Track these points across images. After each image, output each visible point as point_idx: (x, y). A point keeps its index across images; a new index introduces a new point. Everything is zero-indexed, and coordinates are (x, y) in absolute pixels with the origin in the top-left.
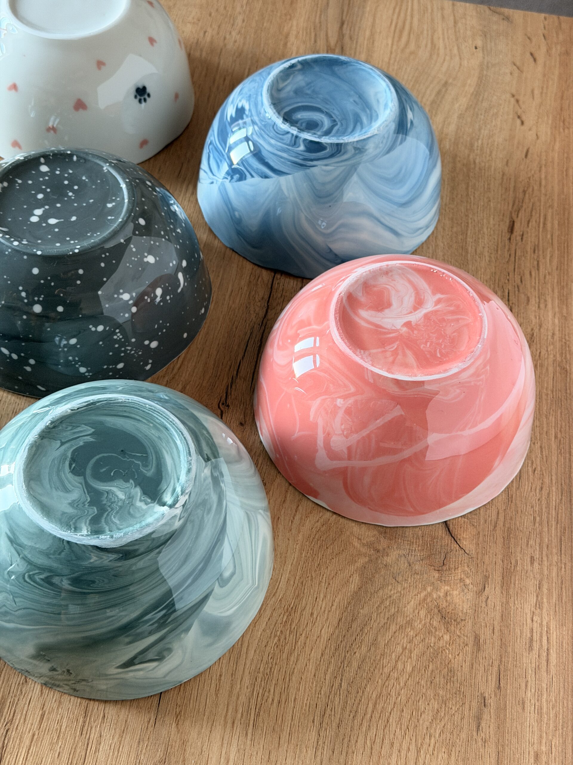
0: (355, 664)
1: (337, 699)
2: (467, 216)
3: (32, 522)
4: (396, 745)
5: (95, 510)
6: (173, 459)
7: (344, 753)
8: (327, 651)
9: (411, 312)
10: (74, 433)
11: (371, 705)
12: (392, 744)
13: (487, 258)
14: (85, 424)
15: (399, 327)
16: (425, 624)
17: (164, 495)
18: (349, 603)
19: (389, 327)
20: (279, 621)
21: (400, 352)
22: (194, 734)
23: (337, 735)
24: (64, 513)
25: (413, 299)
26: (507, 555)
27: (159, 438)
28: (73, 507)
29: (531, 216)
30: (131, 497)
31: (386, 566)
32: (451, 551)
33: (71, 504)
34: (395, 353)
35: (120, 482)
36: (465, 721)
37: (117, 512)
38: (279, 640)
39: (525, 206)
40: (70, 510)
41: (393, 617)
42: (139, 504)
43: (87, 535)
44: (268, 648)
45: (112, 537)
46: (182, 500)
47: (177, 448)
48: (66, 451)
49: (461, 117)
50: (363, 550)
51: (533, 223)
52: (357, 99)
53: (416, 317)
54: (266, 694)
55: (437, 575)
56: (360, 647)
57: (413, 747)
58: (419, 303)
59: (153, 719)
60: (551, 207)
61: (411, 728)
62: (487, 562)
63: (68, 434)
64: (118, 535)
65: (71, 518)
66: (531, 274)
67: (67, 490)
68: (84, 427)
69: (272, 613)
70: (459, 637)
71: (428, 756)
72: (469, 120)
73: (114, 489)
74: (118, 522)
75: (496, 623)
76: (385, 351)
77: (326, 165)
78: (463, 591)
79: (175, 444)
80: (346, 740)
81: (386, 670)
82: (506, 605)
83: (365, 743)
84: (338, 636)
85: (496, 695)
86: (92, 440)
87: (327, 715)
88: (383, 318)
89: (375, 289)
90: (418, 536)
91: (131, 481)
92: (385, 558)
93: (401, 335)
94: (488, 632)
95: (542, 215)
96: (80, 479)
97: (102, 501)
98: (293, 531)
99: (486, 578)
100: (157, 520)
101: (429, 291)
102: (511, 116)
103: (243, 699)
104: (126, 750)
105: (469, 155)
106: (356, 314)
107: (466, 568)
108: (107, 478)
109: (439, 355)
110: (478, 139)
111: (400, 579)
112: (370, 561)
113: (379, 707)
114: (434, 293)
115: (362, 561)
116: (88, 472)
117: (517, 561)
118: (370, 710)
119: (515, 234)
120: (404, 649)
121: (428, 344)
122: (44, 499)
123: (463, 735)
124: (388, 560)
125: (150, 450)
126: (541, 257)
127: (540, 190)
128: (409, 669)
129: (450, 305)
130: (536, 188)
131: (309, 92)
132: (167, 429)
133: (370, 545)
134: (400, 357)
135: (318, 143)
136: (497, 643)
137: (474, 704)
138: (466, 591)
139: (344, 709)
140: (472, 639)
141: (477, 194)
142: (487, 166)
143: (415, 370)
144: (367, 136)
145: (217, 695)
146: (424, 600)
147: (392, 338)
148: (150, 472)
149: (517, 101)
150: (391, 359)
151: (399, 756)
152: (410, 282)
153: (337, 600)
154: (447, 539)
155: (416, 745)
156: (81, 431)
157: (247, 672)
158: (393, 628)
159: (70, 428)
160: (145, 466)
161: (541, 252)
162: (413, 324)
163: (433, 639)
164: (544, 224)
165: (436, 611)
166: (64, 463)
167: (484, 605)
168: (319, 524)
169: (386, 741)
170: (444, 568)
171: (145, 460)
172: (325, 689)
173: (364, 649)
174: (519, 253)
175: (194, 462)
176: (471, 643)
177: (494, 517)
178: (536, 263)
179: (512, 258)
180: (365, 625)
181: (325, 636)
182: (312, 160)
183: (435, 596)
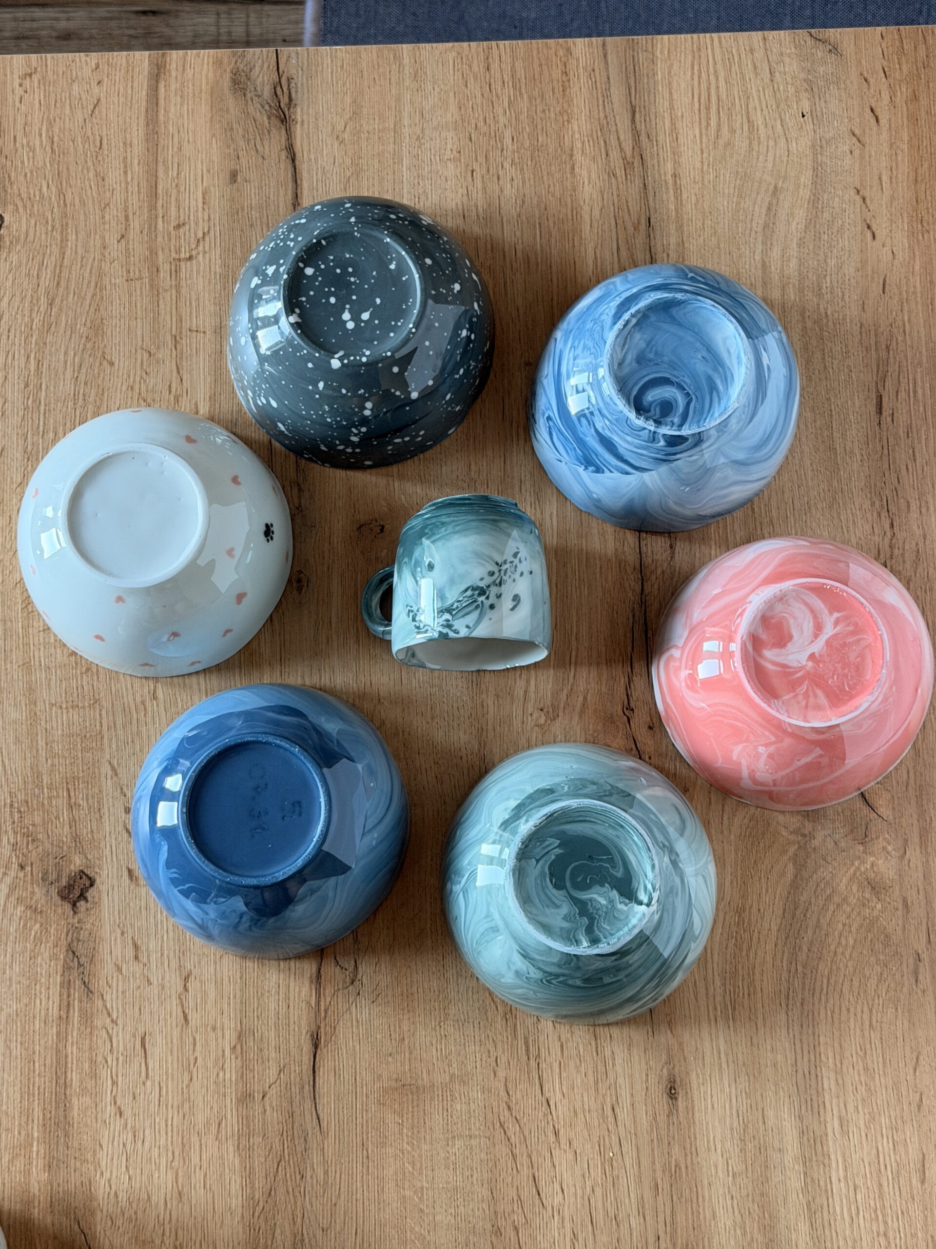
0: (805, 948)
1: (796, 982)
2: (828, 400)
3: (539, 942)
4: (852, 1010)
5: (585, 921)
6: (635, 856)
7: (811, 1026)
8: (780, 940)
9: (813, 641)
10: (544, 848)
11: (825, 982)
12: (848, 1010)
13: (859, 457)
14: (551, 837)
15: (804, 663)
16: (859, 898)
17: (638, 894)
18: (789, 893)
19: (795, 664)
20: (733, 923)
21: (811, 693)
22: (687, 1036)
23: (802, 1013)
24: (562, 929)
25: (812, 624)
26: (922, 813)
27: (618, 837)
28: (567, 921)
29: (899, 382)
30: (611, 901)
31: (814, 849)
32: (871, 820)
33: (565, 918)
34: (806, 696)
35: (597, 888)
36: (905, 978)
37: (605, 919)
38: (736, 940)
39: (891, 370)
40: (566, 925)
41: (829, 898)
42: (621, 907)
43: (589, 947)
44: (729, 949)
45: (609, 944)
46: (655, 896)
47: (636, 844)
48: (542, 867)
49: (801, 244)
50: (792, 837)
51: (902, 395)
52: (705, 354)
53: (818, 646)
54: (737, 990)
55: (861, 848)
56: (806, 932)
57: (866, 1009)
58: (818, 628)
59: (650, 1030)
60: (920, 364)
61: (862, 994)
62: (904, 825)
63: (538, 851)
64: (613, 941)
65: (569, 931)
66: (907, 469)
67: (557, 907)
68: (551, 840)
69: (725, 917)
70: (889, 903)
71: (879, 1014)
72: (811, 247)
73: (595, 896)
74: (608, 928)
75: (919, 884)
76: (797, 695)
77: (690, 456)
78: (887, 858)
79: (633, 840)
80: (810, 1016)
81: (832, 948)
82: (926, 864)
83: (826, 1014)
84: (786, 926)
85: (927, 949)
86: (561, 851)
87: (791, 997)
88: (788, 655)
89: (774, 621)
90: (838, 813)
91: (607, 885)
92: (813, 841)
93: (808, 673)
94: (914, 893)
95: (911, 378)
96: (563, 892)
97: (588, 910)
98: (725, 832)
99: (906, 841)
100: (640, 920)
101: (826, 611)
102: (859, 228)
103: (719, 998)
104: (636, 1058)
105: (818, 305)
106: (761, 655)
107: (887, 836)
108: (585, 887)
109: (847, 689)
110: (825, 276)
111: (829, 859)
112: (800, 847)
113: (832, 981)
114: (831, 613)
115: (792, 850)
116: (568, 884)
117: (931, 818)
118: (825, 986)
119: (884, 414)
120: (844, 925)
121: (835, 677)
122: (541, 919)
123: (905, 990)
124: (815, 843)
125: (614, 851)
126: (916, 441)
127: (904, 341)
128: (851, 942)
129: (848, 625)
130: (900, 339)
131: (651, 356)
132: (622, 826)
133: (796, 832)
134: (811, 699)
135: (679, 436)
136: (923, 903)
137: (911, 961)
138: (889, 858)
139: (804, 988)
140: (901, 902)
141: (836, 362)
142: (841, 317)
143: (829, 712)
144: (728, 414)
145: (696, 1000)
146: (855, 874)
147: (800, 678)
148: (619, 873)
149: (864, 199)
150: (804, 703)
151: (856, 1020)
152: (806, 604)
153: (778, 892)
154: (866, 810)
155: (868, 1007)
156: (549, 845)
157: (716, 974)
158: (832, 908)
159: (538, 844)
160: (614, 867)
161: (915, 435)
162: (817, 655)
163: (867, 911)
164: (915, 392)
165: (866, 883)
166: (545, 880)
167: (907, 868)
168: (746, 821)
169: (844, 1009)
170: (867, 839)
171: (611, 861)
172: (785, 975)
173: (810, 933)
174: (891, 440)
175: (654, 857)
176: (901, 906)
177: (905, 776)
178: (911, 452)
179: (886, 451)
180: (807, 910)
181: (774, 928)
182: (675, 454)
183: (863, 870)
